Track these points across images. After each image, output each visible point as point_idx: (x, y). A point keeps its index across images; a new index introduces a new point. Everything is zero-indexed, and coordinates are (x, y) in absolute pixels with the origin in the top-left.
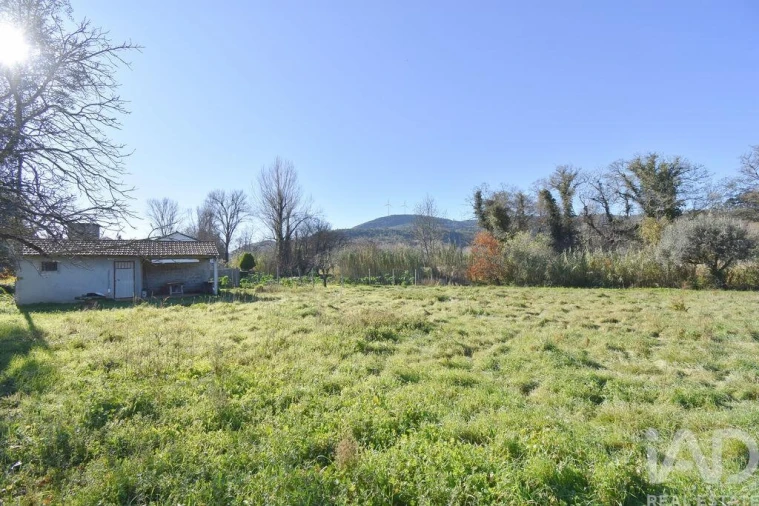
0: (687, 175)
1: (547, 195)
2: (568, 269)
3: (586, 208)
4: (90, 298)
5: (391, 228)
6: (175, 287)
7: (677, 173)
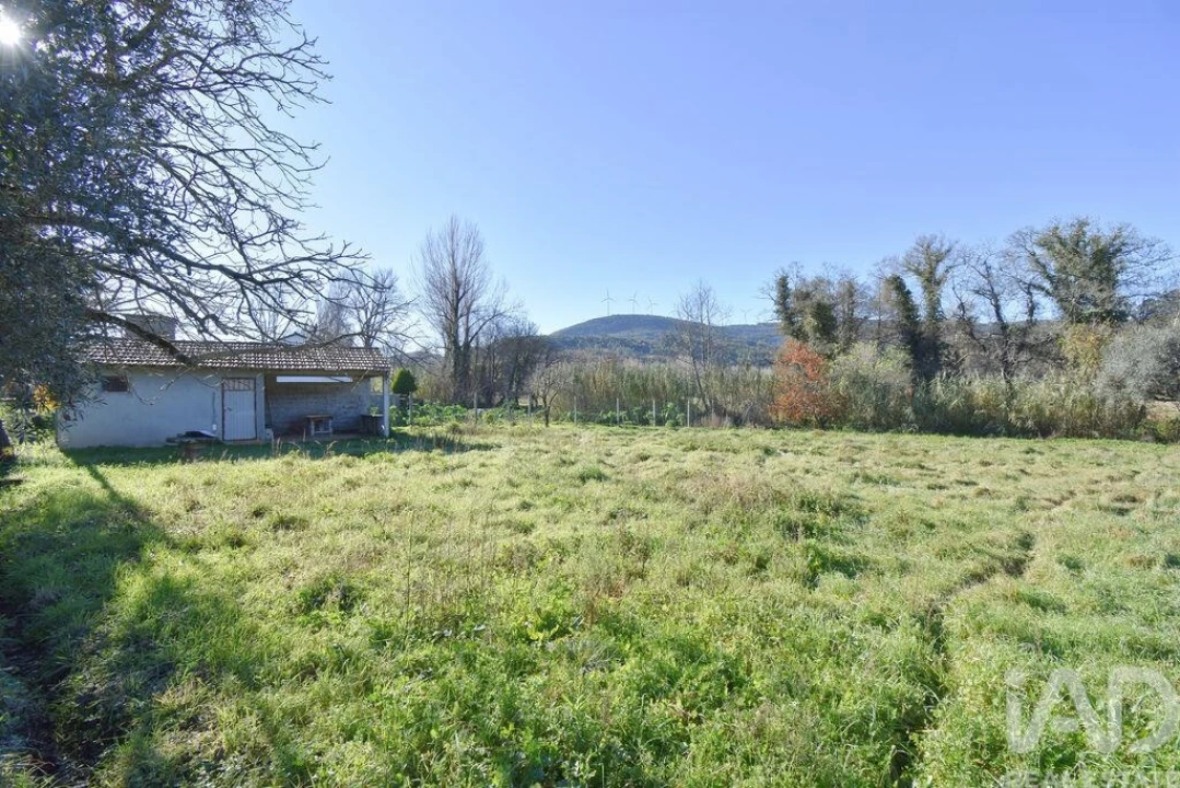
0: (1134, 255)
1: (898, 285)
2: (944, 405)
3: (962, 306)
4: (193, 440)
5: (612, 335)
6: (319, 423)
7: (1119, 250)
